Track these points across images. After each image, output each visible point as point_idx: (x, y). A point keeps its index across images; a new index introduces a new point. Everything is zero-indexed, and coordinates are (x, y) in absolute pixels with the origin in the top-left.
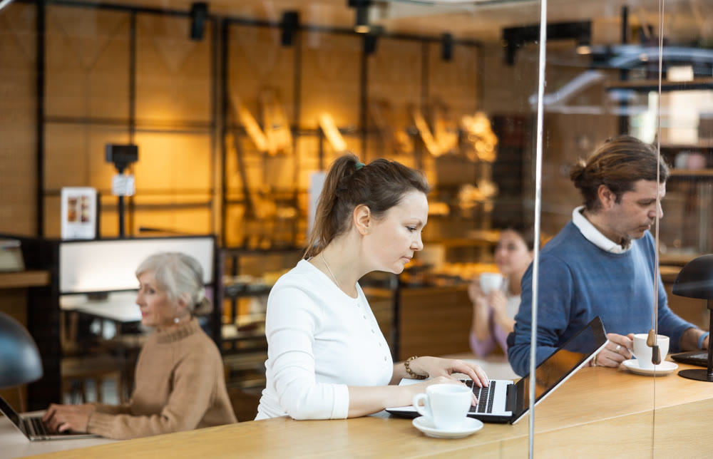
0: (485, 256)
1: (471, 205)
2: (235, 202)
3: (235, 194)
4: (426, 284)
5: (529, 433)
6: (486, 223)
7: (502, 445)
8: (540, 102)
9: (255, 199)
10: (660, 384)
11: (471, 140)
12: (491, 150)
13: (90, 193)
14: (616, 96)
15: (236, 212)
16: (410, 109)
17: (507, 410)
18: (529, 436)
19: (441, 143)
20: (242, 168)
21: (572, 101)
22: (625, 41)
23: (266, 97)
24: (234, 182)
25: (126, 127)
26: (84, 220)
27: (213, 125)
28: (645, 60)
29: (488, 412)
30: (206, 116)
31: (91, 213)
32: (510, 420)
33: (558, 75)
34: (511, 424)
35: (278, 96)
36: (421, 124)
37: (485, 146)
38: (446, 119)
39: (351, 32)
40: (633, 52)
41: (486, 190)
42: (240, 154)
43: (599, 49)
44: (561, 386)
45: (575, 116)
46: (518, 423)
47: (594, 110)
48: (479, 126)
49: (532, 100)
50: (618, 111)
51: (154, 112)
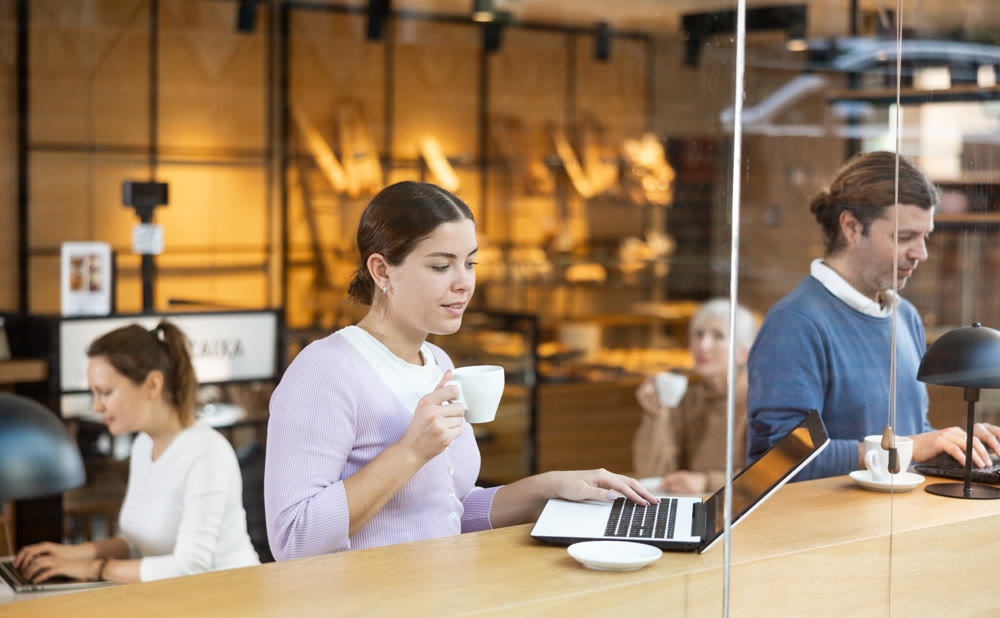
0: (658, 339)
1: (638, 266)
2: (301, 264)
3: (300, 253)
4: (574, 378)
5: (724, 563)
6: (658, 293)
7: (687, 579)
8: (738, 120)
9: (330, 259)
10: (899, 502)
11: (637, 173)
12: (665, 187)
13: (102, 250)
14: (843, 110)
15: (303, 278)
16: (549, 129)
17: (693, 534)
18: (724, 568)
19: (594, 179)
20: (310, 215)
21: (780, 118)
22: (854, 32)
23: (344, 114)
24: (300, 235)
25: (144, 157)
26: (94, 288)
27: (268, 154)
28: (882, 59)
29: (668, 537)
30: (258, 141)
31: (104, 278)
32: (698, 548)
33: (762, 81)
34: (699, 552)
35: (361, 112)
36: (565, 152)
37: (657, 181)
38: (600, 143)
39: (466, 20)
40: (866, 49)
41: (659, 245)
42: (307, 195)
43: (819, 44)
44: (766, 501)
45: (784, 139)
46: (708, 552)
47: (812, 131)
48: (648, 154)
49: (725, 117)
50: (845, 132)
51: (185, 135)
